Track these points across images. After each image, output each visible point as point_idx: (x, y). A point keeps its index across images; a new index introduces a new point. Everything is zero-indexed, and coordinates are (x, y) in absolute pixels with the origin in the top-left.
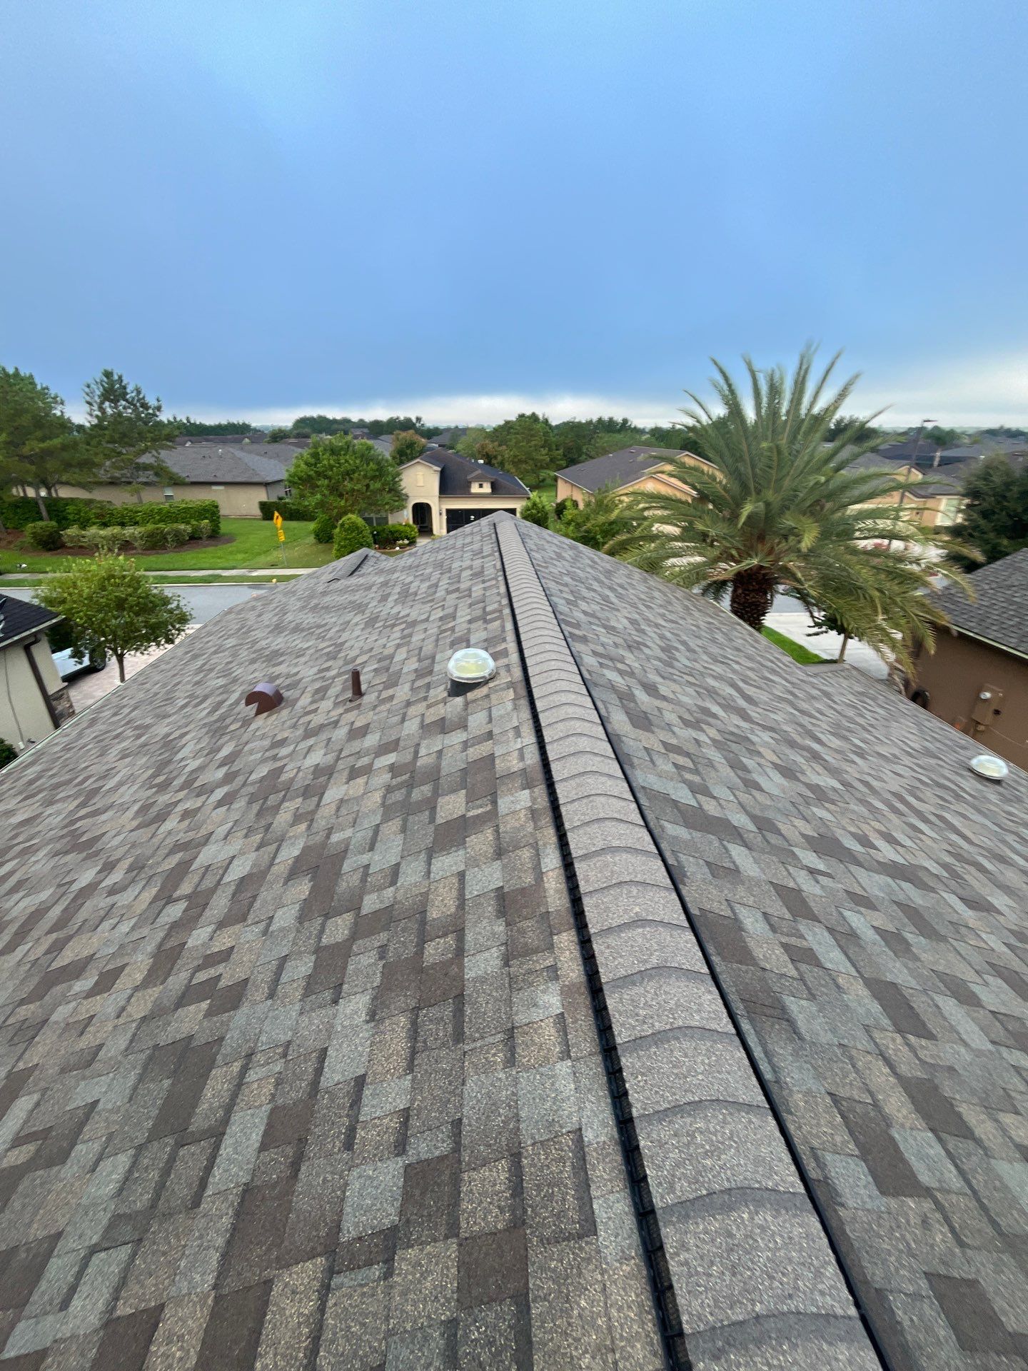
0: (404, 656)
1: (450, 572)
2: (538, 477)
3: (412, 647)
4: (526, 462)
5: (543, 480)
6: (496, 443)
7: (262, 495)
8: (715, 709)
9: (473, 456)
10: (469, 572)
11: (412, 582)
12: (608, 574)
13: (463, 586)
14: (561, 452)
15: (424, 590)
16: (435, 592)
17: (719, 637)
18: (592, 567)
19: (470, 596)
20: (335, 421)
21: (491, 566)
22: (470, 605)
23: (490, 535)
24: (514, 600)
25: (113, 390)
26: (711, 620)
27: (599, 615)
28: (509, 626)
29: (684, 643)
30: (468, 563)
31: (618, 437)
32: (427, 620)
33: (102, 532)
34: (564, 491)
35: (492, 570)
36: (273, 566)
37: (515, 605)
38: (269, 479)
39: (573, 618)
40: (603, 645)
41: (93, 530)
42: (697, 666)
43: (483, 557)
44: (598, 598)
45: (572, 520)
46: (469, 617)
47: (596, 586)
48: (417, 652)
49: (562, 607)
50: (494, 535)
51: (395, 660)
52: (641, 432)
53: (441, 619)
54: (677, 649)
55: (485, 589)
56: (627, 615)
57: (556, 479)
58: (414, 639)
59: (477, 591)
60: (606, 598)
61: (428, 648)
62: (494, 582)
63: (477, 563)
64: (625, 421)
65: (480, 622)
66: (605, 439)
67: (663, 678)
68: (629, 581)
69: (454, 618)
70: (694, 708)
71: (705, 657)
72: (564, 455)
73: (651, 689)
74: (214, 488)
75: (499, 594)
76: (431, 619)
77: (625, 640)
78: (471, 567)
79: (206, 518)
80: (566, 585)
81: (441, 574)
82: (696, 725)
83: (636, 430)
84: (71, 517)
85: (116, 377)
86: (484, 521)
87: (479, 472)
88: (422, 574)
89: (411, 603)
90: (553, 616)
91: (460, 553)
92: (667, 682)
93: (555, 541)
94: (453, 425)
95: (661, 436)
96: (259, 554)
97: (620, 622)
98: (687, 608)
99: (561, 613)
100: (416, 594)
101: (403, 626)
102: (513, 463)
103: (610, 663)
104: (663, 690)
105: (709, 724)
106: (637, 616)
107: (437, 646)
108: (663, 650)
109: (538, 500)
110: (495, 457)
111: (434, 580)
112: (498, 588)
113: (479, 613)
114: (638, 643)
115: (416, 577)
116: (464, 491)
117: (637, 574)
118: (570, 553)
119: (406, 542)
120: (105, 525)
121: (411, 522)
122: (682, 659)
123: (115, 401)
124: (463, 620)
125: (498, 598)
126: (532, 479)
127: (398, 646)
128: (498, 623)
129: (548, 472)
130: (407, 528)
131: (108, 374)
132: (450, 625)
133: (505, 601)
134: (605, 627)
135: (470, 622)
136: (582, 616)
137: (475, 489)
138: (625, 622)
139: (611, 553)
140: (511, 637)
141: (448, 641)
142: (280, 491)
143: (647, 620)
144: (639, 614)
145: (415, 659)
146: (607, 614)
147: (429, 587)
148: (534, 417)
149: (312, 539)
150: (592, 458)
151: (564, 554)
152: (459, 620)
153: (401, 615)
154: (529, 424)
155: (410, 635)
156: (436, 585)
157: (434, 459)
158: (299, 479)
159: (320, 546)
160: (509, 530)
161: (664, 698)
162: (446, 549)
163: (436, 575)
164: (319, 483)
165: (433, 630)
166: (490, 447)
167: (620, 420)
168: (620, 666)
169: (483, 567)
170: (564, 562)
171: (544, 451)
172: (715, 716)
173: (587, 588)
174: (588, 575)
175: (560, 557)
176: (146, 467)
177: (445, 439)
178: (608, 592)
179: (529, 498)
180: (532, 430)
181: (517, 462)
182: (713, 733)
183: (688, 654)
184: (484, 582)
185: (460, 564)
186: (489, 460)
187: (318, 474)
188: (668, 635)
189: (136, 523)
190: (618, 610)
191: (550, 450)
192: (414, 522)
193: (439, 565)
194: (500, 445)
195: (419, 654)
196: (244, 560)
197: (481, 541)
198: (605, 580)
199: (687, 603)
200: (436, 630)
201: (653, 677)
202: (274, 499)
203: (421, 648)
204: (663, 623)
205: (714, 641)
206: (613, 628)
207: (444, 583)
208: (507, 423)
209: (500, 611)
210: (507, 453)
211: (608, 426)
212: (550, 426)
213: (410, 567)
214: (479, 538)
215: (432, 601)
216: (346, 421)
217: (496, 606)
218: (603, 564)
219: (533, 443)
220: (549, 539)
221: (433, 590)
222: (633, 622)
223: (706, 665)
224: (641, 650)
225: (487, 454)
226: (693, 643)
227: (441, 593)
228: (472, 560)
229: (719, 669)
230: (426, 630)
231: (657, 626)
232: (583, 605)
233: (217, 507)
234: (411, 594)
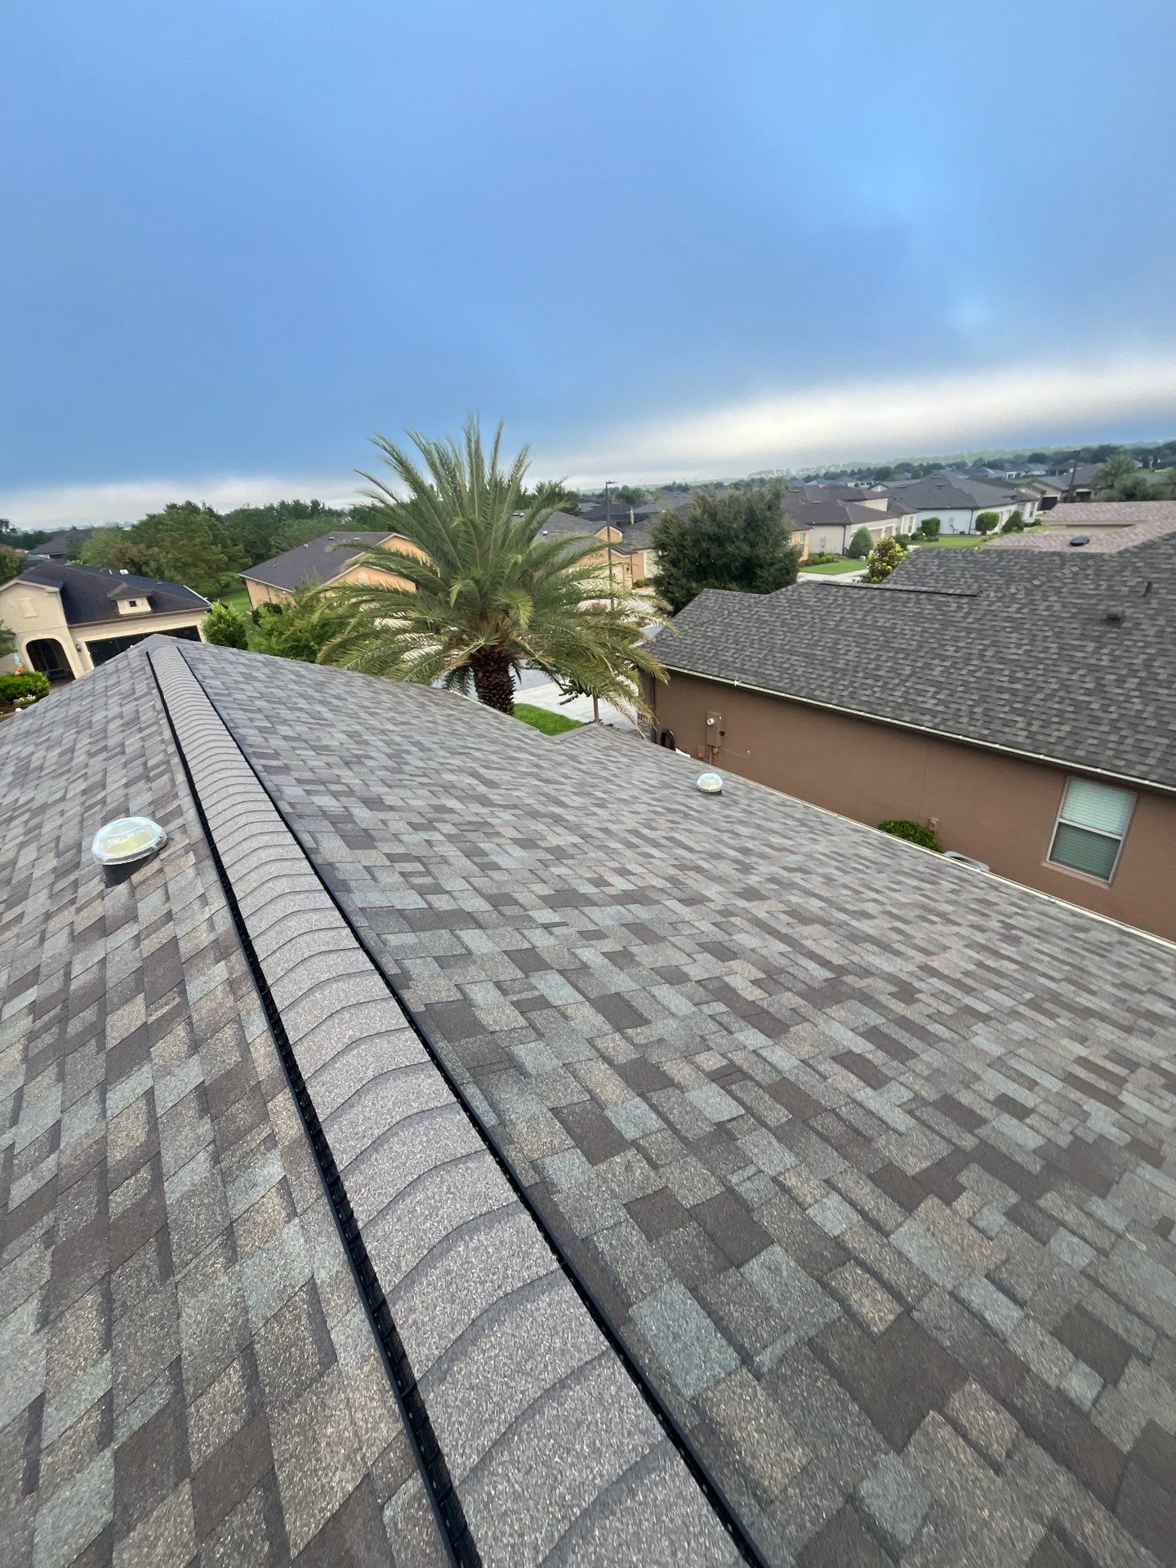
0: (35, 855)
1: (90, 727)
2: (218, 581)
3: (43, 841)
4: (195, 566)
5: (227, 585)
6: (142, 546)
8: (452, 803)
9: (110, 565)
10: (118, 722)
11: (33, 753)
12: (320, 686)
13: (111, 742)
14: (241, 547)
15: (54, 760)
16: (72, 759)
17: (459, 727)
18: (296, 682)
19: (124, 753)
21: (149, 710)
22: (125, 765)
23: (143, 669)
24: (182, 744)
26: (451, 712)
27: (305, 736)
28: (181, 777)
29: (417, 744)
30: (117, 710)
31: (311, 523)
32: (63, 799)
34: (258, 595)
35: (151, 714)
37: (185, 750)
39: (269, 748)
40: (311, 770)
42: (433, 764)
43: (136, 699)
44: (304, 717)
45: (273, 630)
46: (124, 781)
47: (302, 703)
48: (52, 845)
49: (252, 736)
50: (148, 668)
51: (19, 865)
52: (339, 514)
53: (84, 792)
54: (408, 752)
55: (143, 739)
56: (345, 729)
57: (244, 581)
58: (45, 830)
59: (133, 744)
60: (317, 717)
61: (69, 836)
62: (155, 728)
63: (129, 708)
64: (315, 504)
65: (141, 784)
66: (295, 526)
67: (390, 787)
68: (348, 689)
69: (104, 787)
70: (428, 809)
71: (442, 753)
72: (247, 551)
73: (374, 803)
75: (163, 741)
76: (69, 796)
77: (340, 757)
78: (121, 716)
80: (259, 710)
81: (78, 733)
82: (430, 826)
83: (331, 513)
86: (133, 651)
87: (125, 585)
88: (48, 739)
89: (36, 782)
90: (238, 751)
91: (105, 699)
92: (396, 790)
93: (242, 660)
94: (67, 527)
95: (364, 518)
97: (336, 738)
98: (422, 705)
99: (251, 746)
100: (41, 768)
101: (26, 816)
102: (176, 568)
103: (322, 788)
104: (389, 800)
105: (444, 821)
106: (357, 727)
107: (81, 829)
108: (389, 756)
109: (223, 611)
110: (146, 563)
111: (67, 743)
112: (161, 734)
113: (140, 770)
114: (358, 757)
115: (37, 745)
116: (109, 614)
117: (359, 679)
118: (266, 671)
119: (31, 698)
121: (31, 669)
122: (415, 761)
124: (117, 785)
125: (163, 746)
126: (210, 585)
127: (22, 845)
128: (166, 777)
129: (231, 574)
130: (27, 679)
132: (99, 797)
133: (172, 748)
134: (313, 748)
135: (127, 786)
136: (282, 743)
137: (124, 608)
138: (342, 737)
139: (327, 661)
140: (184, 790)
141: (99, 817)
143: (371, 729)
144: (360, 724)
145: (52, 854)
146: (317, 733)
147: (62, 754)
148: (191, 508)
150: (284, 550)
151: (255, 674)
152: (109, 789)
153: (21, 802)
154: (184, 517)
155: (40, 826)
156: (72, 750)
157: (41, 576)
160: (167, 656)
161: (392, 808)
162: (81, 698)
163: (70, 736)
165: (74, 809)
166: (134, 551)
167: (309, 503)
168: (333, 787)
169: (137, 711)
170: (256, 684)
171: (217, 549)
172: (451, 811)
173: (290, 709)
174: (289, 693)
175: (249, 678)
177: (61, 547)
178: (319, 708)
179: (210, 611)
180: (192, 522)
181: (182, 567)
182: (447, 828)
183: (421, 754)
184: (140, 730)
185: (104, 713)
186: (137, 568)
188: (398, 739)
190: (333, 725)
191: (225, 546)
192: (36, 668)
193: (74, 722)
194: (149, 547)
195: (57, 847)
197: (132, 678)
198: (316, 695)
199: (421, 699)
200: (78, 808)
201: (378, 789)
203: (58, 838)
204: (391, 727)
205: (453, 733)
206: (327, 748)
207: (84, 743)
208: (152, 517)
209: (168, 762)
210: (162, 556)
211: (297, 511)
212: (218, 518)
213: (28, 733)
214: (128, 675)
215: (69, 771)
217: (161, 757)
218: (312, 677)
219: (197, 540)
220: (232, 658)
221: (68, 757)
222: (350, 735)
223: (442, 761)
224: (363, 763)
225: (132, 561)
226: (426, 742)
227: (80, 758)
228: (121, 705)
229: (456, 761)
230: (62, 813)
231: (384, 732)
232: (285, 730)
234: (35, 769)
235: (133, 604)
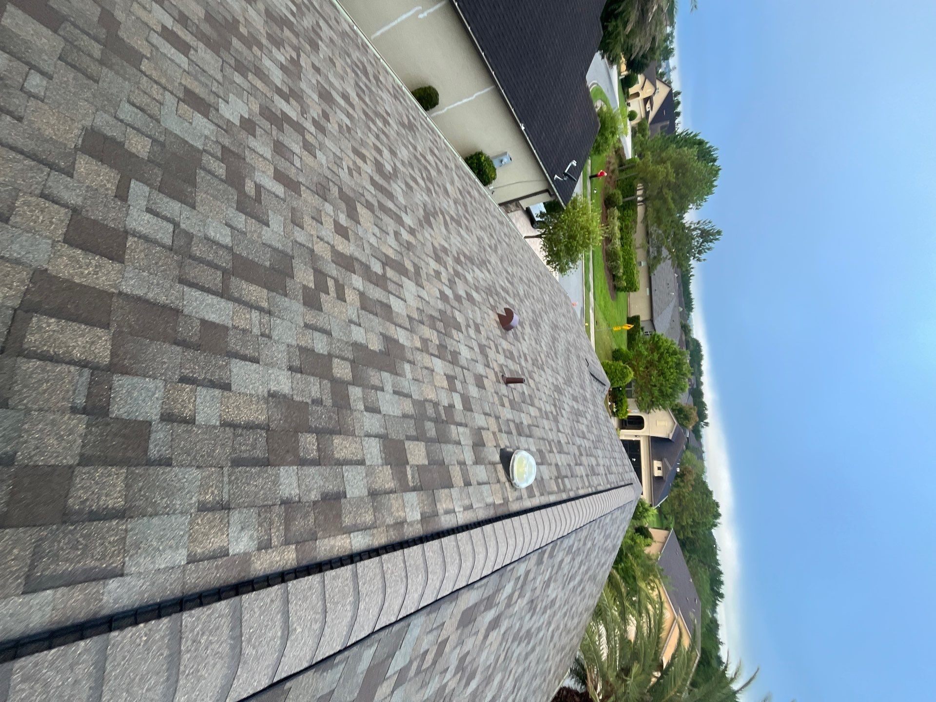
0: (533, 414)
1: (595, 448)
2: (669, 514)
3: (539, 420)
4: (680, 505)
5: (666, 518)
6: (693, 483)
7: (644, 317)
9: (682, 464)
10: (594, 463)
11: (586, 418)
12: (593, 578)
13: (584, 459)
14: (690, 535)
15: (580, 428)
16: (579, 437)
17: (537, 682)
20: (700, 365)
21: (599, 482)
23: (623, 480)
24: (573, 502)
25: (708, 235)
26: (552, 672)
28: (553, 498)
29: (533, 649)
30: (601, 462)
31: (707, 587)
32: (559, 431)
33: (616, 228)
34: (658, 535)
35: (596, 482)
36: (596, 323)
37: (569, 504)
38: (656, 323)
39: (558, 552)
40: (535, 578)
41: (617, 223)
42: (512, 664)
43: (606, 474)
44: (573, 571)
45: (635, 543)
46: (560, 464)
47: (584, 568)
48: (535, 423)
49: (567, 543)
50: (623, 483)
51: (530, 407)
52: (714, 611)
53: (559, 442)
54: (528, 643)
55: (582, 477)
56: (559, 597)
57: (667, 529)
58: (545, 422)
59: (580, 471)
60: (572, 578)
61: (537, 432)
62: (587, 484)
63: (601, 470)
64: (722, 596)
65: (556, 474)
66: (705, 576)
67: (505, 633)
68: (587, 596)
69: (560, 452)
70: (475, 666)
71: (520, 670)
72: (688, 538)
73: (494, 624)
74: (648, 289)
75: (578, 489)
76: (560, 434)
77: (538, 597)
78: (598, 465)
79: (627, 284)
80: (585, 544)
81: (593, 441)
82: (461, 667)
84: (625, 212)
85: (717, 237)
86: (634, 475)
87: (670, 468)
88: (592, 427)
89: (571, 419)
90: (560, 536)
91: (609, 456)
92: (500, 637)
93: (619, 533)
94: (704, 449)
96: (604, 314)
97: (552, 592)
98: (563, 649)
99: (562, 542)
100: (578, 422)
101: (555, 413)
102: (679, 495)
104: (494, 636)
106: (557, 605)
107: (539, 439)
108: (528, 631)
109: (650, 513)
110: (682, 481)
111: (588, 435)
112: (582, 488)
113: (564, 473)
114: (535, 610)
115: (591, 421)
116: (653, 457)
117: (593, 603)
119: (615, 410)
120: (621, 229)
121: (629, 414)
122: (519, 650)
123: (701, 236)
124: (558, 459)
125: (574, 489)
126: (667, 509)
127: (540, 410)
128: (555, 489)
129: (673, 522)
130: (625, 411)
131: (719, 233)
132: (555, 450)
133: (572, 494)
135: (557, 465)
136: (559, 559)
137: (657, 464)
138: (554, 596)
140: (544, 500)
141: (543, 448)
142: (647, 329)
143: (555, 614)
144: (560, 606)
145: (530, 422)
146: (560, 580)
147: (583, 432)
148: (717, 515)
149: (615, 347)
150: (688, 562)
151: (609, 541)
152: (558, 456)
153: (562, 410)
154: (711, 511)
155: (548, 418)
156: (584, 437)
157: (678, 434)
158: (657, 342)
159: (610, 352)
160: (626, 497)
161: (486, 637)
162: (612, 445)
163: (592, 437)
164: (655, 354)
165: (551, 436)
166: (691, 478)
169: (598, 474)
171: (690, 521)
176: (659, 252)
177: (693, 443)
179: (651, 506)
180: (707, 514)
181: (679, 498)
183: (524, 653)
184: (587, 476)
185: (601, 456)
186: (681, 476)
187: (662, 354)
188: (541, 634)
189: (623, 246)
190: (563, 588)
191: (691, 526)
192: (629, 416)
193: (599, 440)
194: (692, 485)
195: (535, 426)
196: (600, 305)
197: (619, 473)
198: (589, 575)
199: (568, 648)
200: (551, 438)
201: (505, 625)
202: (642, 325)
203: (538, 427)
204: (551, 629)
205: (535, 677)
206: (548, 586)
207: (586, 443)
208: (711, 493)
209: (564, 491)
210: (687, 490)
211: (715, 580)
212: (710, 529)
213: (597, 417)
214: (621, 470)
215: (573, 435)
216: (700, 373)
218: (601, 573)
219: (696, 513)
220: (621, 528)
221: (581, 435)
222: (553, 602)
223: (513, 671)
224: (529, 611)
225: (685, 475)
226: (533, 657)
227: (578, 441)
228: (604, 466)
229: (509, 684)
230: (551, 430)
231: (549, 623)
232: (568, 559)
233: (635, 291)
234: (578, 418)
235: (659, 469)
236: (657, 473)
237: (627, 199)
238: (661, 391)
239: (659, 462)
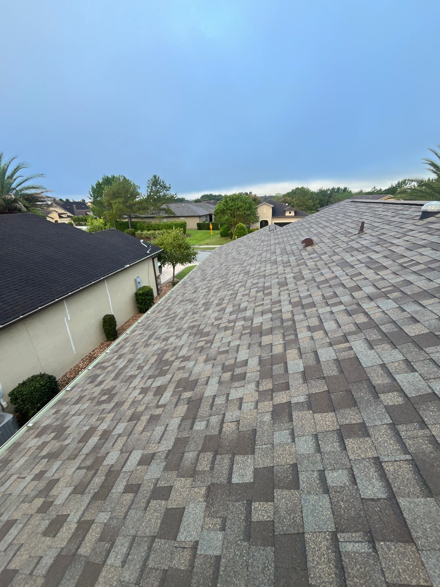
7: (198, 221)
25: (155, 182)
33: (149, 232)
36: (207, 244)
38: (201, 214)
41: (145, 232)
79: (182, 228)
84: (138, 227)
85: (157, 177)
96: (201, 241)
116: (283, 215)
120: (149, 230)
123: (156, 186)
131: (155, 177)
137: (287, 214)
149: (219, 235)
157: (270, 203)
158: (220, 211)
159: (223, 238)
164: (227, 212)
176: (163, 209)
187: (227, 208)
189: (159, 229)
194: (292, 198)
196: (196, 243)
202: (201, 222)
233: (186, 223)
235: (290, 213)
236: (293, 214)
237: (130, 226)
238: (247, 210)
239: (286, 212)
